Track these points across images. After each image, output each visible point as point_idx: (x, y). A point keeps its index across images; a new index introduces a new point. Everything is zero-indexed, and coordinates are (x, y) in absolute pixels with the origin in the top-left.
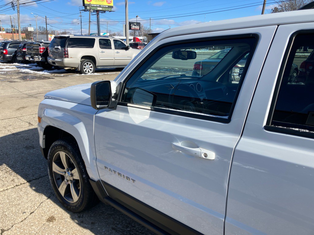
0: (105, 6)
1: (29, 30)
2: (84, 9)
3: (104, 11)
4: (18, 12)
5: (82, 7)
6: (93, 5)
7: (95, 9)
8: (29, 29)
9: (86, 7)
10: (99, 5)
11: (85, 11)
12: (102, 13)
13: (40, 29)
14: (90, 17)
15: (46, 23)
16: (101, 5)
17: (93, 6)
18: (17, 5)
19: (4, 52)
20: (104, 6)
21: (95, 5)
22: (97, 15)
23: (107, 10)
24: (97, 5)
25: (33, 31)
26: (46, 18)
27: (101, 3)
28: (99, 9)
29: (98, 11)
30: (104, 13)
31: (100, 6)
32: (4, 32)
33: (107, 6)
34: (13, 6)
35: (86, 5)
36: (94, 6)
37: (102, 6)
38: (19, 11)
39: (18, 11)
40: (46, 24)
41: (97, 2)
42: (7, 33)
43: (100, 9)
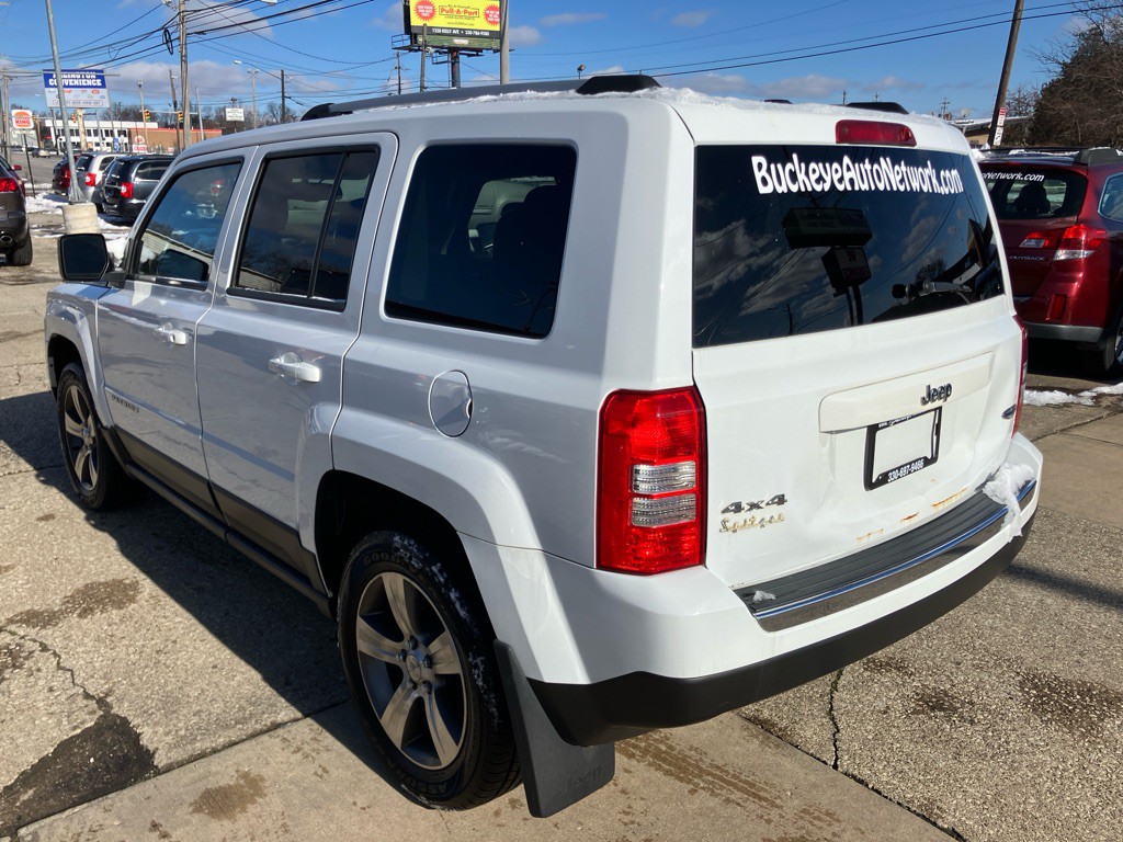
0: (480, 31)
1: (228, 119)
2: (408, 43)
3: (478, 51)
4: (184, 60)
5: (400, 38)
6: (439, 31)
7: (446, 44)
8: (228, 115)
9: (416, 38)
10: (460, 30)
11: (411, 50)
12: (469, 55)
13: (272, 111)
14: (422, 70)
15: (283, 92)
16: (464, 30)
17: (438, 34)
18: (179, 38)
19: (123, 189)
20: (477, 33)
21: (444, 31)
22: (453, 64)
23: (485, 45)
24: (452, 29)
25: (243, 119)
26: (283, 75)
27: (465, 21)
28: (458, 42)
29: (454, 51)
30: (477, 55)
31: (462, 34)
32: (154, 125)
33: (487, 34)
34: (168, 41)
35: (413, 31)
36: (441, 34)
37: (470, 33)
38: (186, 56)
39: (182, 57)
40: (283, 97)
41: (454, 20)
42: (166, 126)
43: (464, 42)
